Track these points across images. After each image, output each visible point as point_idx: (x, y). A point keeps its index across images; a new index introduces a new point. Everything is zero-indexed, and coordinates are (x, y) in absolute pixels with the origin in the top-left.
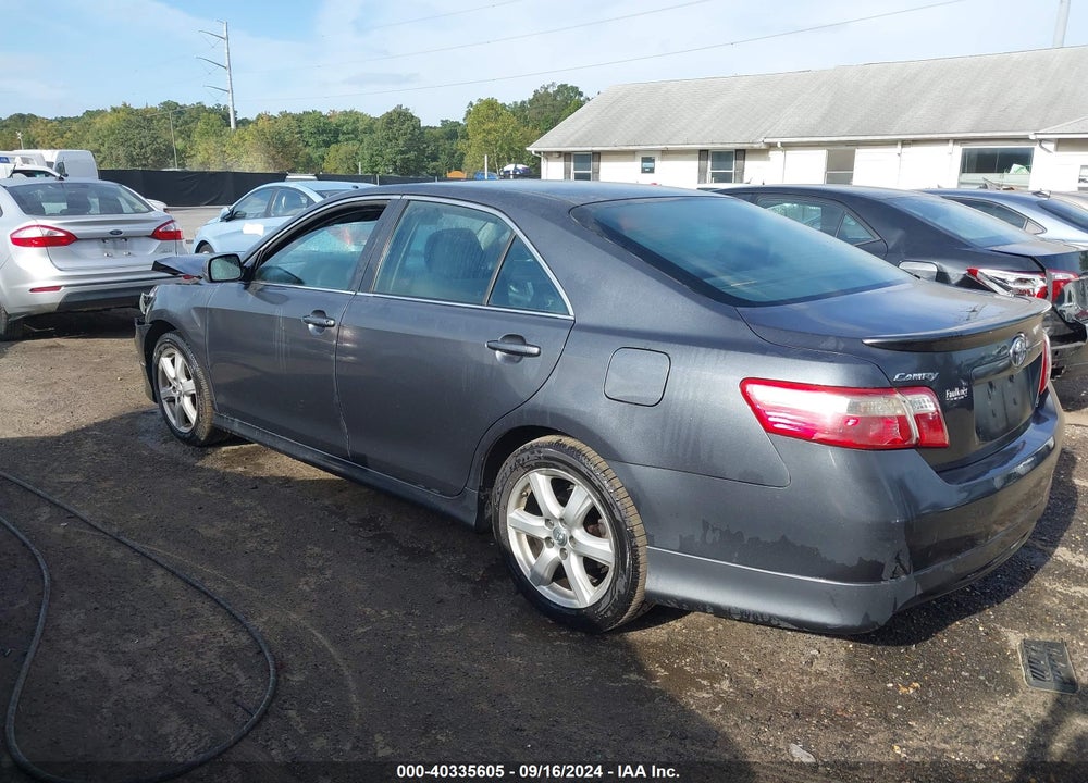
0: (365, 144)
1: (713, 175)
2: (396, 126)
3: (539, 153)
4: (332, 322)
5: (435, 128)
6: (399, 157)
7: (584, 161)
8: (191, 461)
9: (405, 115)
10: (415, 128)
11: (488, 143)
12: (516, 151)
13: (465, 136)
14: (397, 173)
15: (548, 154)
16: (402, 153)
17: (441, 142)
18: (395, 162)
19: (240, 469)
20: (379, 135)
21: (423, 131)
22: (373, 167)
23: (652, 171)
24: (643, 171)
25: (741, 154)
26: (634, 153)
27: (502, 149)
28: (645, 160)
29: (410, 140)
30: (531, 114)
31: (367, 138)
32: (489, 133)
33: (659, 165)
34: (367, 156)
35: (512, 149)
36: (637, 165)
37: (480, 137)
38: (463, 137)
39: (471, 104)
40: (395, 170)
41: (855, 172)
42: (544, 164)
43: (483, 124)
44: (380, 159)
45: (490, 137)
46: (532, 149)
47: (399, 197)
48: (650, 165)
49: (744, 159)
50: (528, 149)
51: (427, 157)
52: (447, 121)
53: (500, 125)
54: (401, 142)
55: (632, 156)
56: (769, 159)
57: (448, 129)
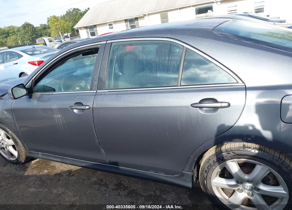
0: (18, 35)
1: (130, 26)
2: (27, 28)
3: (78, 28)
4: (88, 107)
5: (39, 27)
6: (30, 37)
7: (92, 28)
8: (21, 173)
9: (29, 24)
10: (33, 28)
11: (57, 29)
12: (66, 30)
13: (49, 28)
14: (31, 42)
15: (80, 28)
16: (31, 36)
17: (42, 31)
18: (30, 39)
19: (46, 171)
20: (22, 32)
21: (35, 28)
22: (23, 42)
23: (112, 28)
24: (110, 28)
25: (137, 19)
26: (106, 23)
27: (62, 30)
28: (110, 25)
29: (32, 32)
30: (67, 18)
31: (18, 33)
32: (56, 26)
33: (114, 26)
34: (20, 39)
35: (65, 29)
36: (108, 27)
37: (54, 27)
38: (48, 28)
39: (48, 18)
40: (30, 41)
41: (169, 19)
42: (80, 31)
43: (54, 23)
44: (24, 39)
45: (57, 27)
46: (75, 27)
47: (105, 42)
48: (111, 26)
49: (138, 20)
50: (74, 28)
51: (39, 36)
52: (42, 24)
53: (59, 23)
54: (30, 33)
55: (105, 25)
56: (145, 19)
57: (43, 27)
